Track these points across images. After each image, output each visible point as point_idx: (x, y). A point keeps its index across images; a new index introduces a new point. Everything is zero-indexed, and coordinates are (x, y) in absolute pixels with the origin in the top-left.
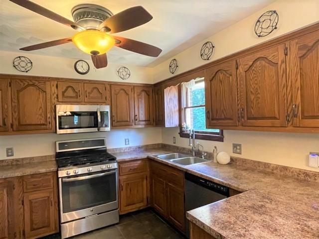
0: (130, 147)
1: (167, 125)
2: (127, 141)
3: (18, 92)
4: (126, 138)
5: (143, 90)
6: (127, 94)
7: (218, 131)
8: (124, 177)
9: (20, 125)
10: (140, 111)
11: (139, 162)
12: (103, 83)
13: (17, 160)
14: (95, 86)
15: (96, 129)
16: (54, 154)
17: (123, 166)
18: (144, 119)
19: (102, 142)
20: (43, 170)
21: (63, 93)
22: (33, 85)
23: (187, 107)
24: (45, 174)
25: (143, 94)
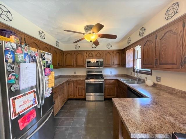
0: (112, 75)
1: (127, 67)
2: (111, 72)
3: (76, 55)
4: (110, 71)
5: (117, 52)
6: (110, 54)
7: (150, 70)
8: (107, 85)
9: (77, 65)
10: (116, 61)
11: (113, 81)
12: (101, 51)
13: (77, 75)
14: (98, 52)
15: (98, 67)
16: (86, 74)
17: (107, 81)
18: (117, 64)
19: (101, 72)
20: (81, 79)
21: (88, 55)
22: (80, 53)
23: (138, 59)
24: (82, 80)
25: (117, 54)
